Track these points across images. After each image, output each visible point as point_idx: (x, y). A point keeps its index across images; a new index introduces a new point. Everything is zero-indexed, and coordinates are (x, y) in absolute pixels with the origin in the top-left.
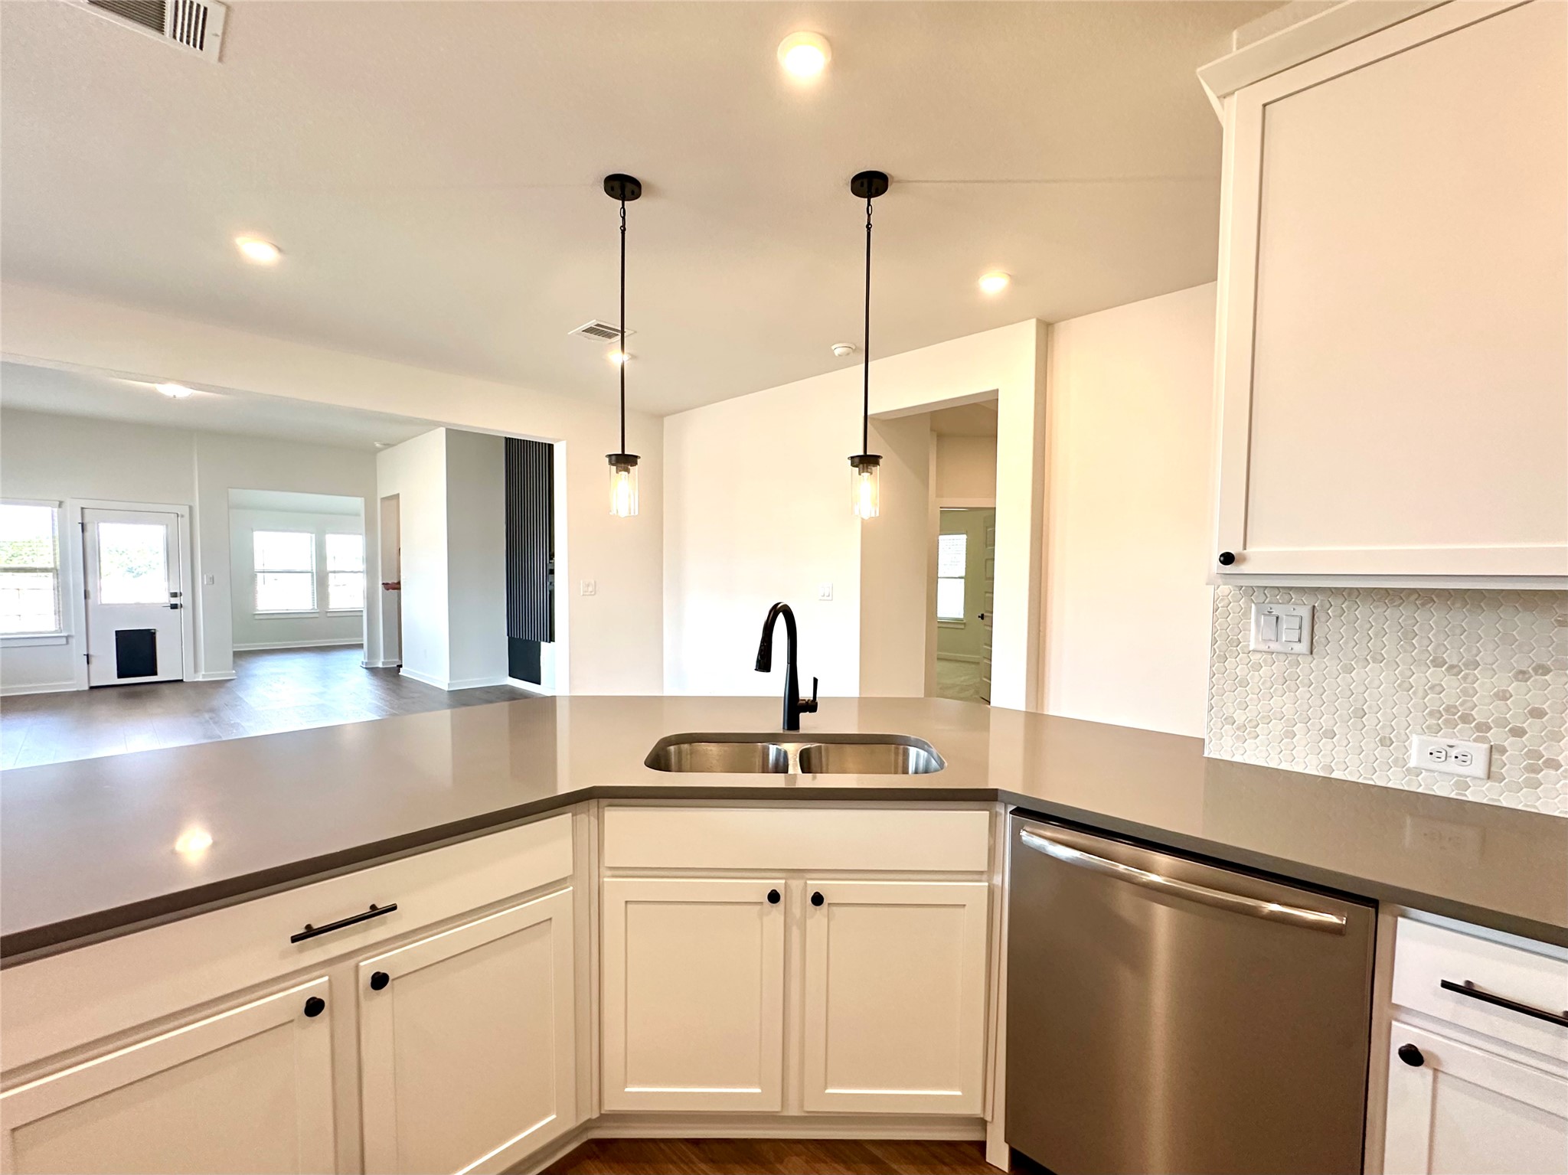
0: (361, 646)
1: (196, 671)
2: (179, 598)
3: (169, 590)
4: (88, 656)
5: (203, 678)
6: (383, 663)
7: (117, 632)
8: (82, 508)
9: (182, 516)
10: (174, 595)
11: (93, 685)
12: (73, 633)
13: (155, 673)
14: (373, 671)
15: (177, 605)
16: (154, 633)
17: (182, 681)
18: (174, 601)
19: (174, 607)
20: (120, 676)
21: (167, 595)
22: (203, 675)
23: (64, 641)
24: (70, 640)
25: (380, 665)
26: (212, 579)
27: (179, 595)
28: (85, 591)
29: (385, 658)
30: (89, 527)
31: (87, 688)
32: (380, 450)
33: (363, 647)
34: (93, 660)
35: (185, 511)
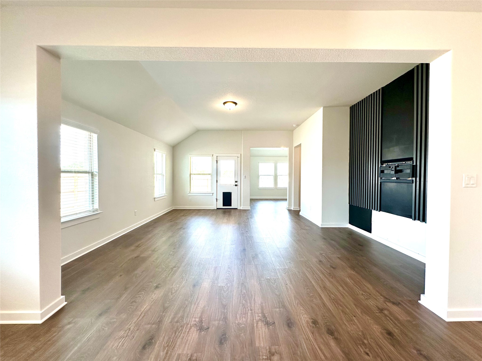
0: (286, 200)
1: (240, 206)
2: (237, 183)
3: (235, 180)
4: (217, 199)
5: (242, 208)
6: (294, 208)
7: (223, 192)
8: (217, 156)
9: (239, 157)
10: (236, 182)
11: (217, 208)
12: (214, 193)
13: (231, 206)
14: (290, 211)
15: (237, 185)
16: (231, 193)
17: (237, 208)
18: (236, 184)
19: (236, 185)
20: (223, 206)
21: (234, 182)
22: (242, 207)
23: (212, 194)
24: (213, 194)
25: (292, 209)
26: (245, 177)
27: (237, 182)
28: (217, 180)
29: (294, 207)
30: (218, 162)
31: (216, 209)
32: (295, 128)
33: (287, 200)
34: (218, 200)
35: (239, 155)
